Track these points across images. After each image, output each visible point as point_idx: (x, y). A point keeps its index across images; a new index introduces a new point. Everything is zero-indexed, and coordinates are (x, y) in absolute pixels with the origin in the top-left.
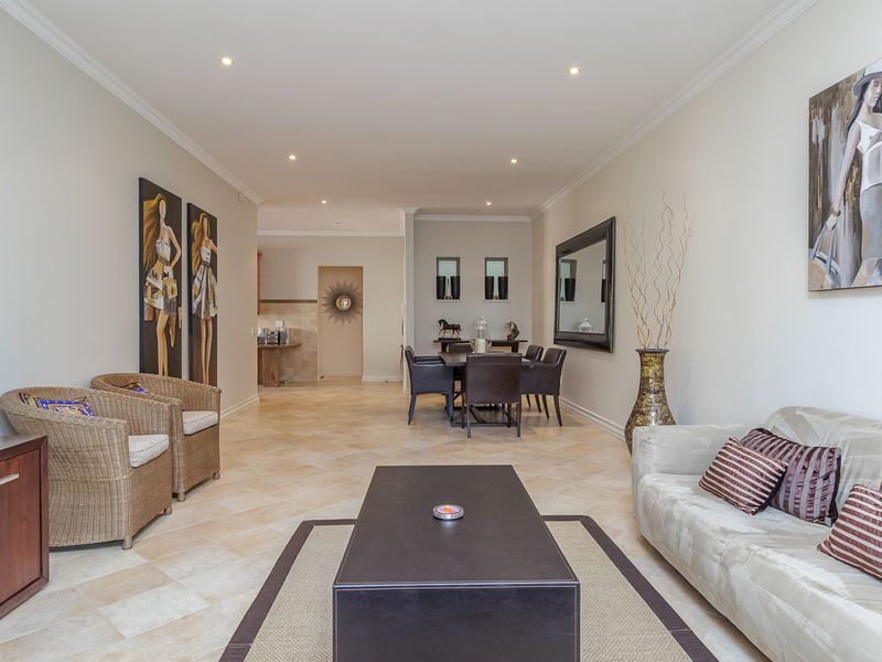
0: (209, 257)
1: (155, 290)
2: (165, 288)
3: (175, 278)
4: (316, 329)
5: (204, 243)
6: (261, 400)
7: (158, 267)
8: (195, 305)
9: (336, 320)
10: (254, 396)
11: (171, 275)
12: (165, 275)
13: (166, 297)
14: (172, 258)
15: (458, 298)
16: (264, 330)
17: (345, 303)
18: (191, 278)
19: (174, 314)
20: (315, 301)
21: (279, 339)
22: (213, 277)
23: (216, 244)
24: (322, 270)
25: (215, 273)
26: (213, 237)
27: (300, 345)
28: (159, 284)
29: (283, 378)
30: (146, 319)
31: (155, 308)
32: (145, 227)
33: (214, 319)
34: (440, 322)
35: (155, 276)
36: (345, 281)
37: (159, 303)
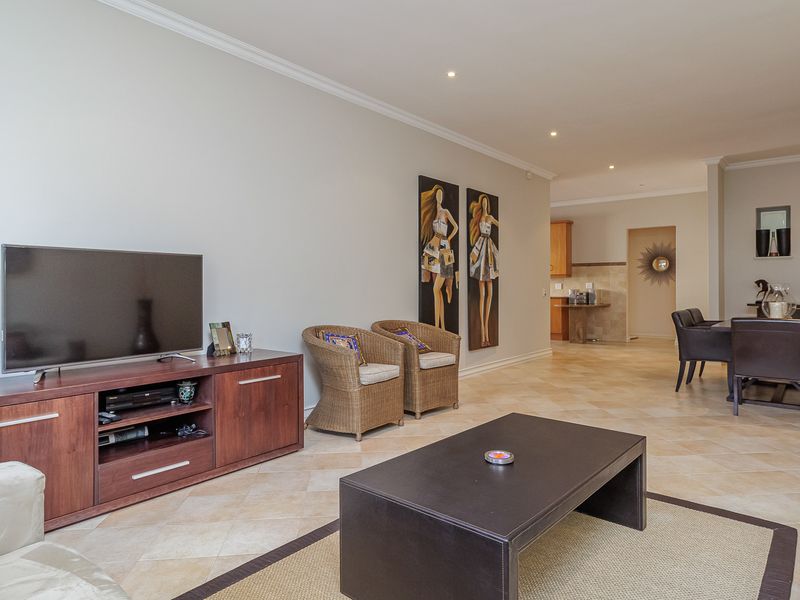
0: (489, 230)
1: (431, 259)
2: (442, 257)
3: (451, 248)
4: (625, 290)
5: (483, 219)
6: (554, 353)
7: (434, 241)
8: (473, 270)
9: (652, 282)
10: (547, 349)
11: (448, 247)
12: (442, 247)
13: (443, 263)
14: (449, 233)
15: (788, 253)
16: (574, 292)
17: (663, 265)
18: (470, 248)
19: (451, 277)
20: (624, 264)
21: (588, 299)
22: (494, 247)
23: (497, 219)
24: (631, 232)
25: (496, 243)
26: (494, 212)
27: (608, 306)
28: (436, 254)
29: (589, 336)
30: (423, 281)
31: (431, 273)
32: (423, 213)
33: (495, 282)
34: (758, 283)
35: (432, 248)
36: (661, 241)
37: (436, 268)
